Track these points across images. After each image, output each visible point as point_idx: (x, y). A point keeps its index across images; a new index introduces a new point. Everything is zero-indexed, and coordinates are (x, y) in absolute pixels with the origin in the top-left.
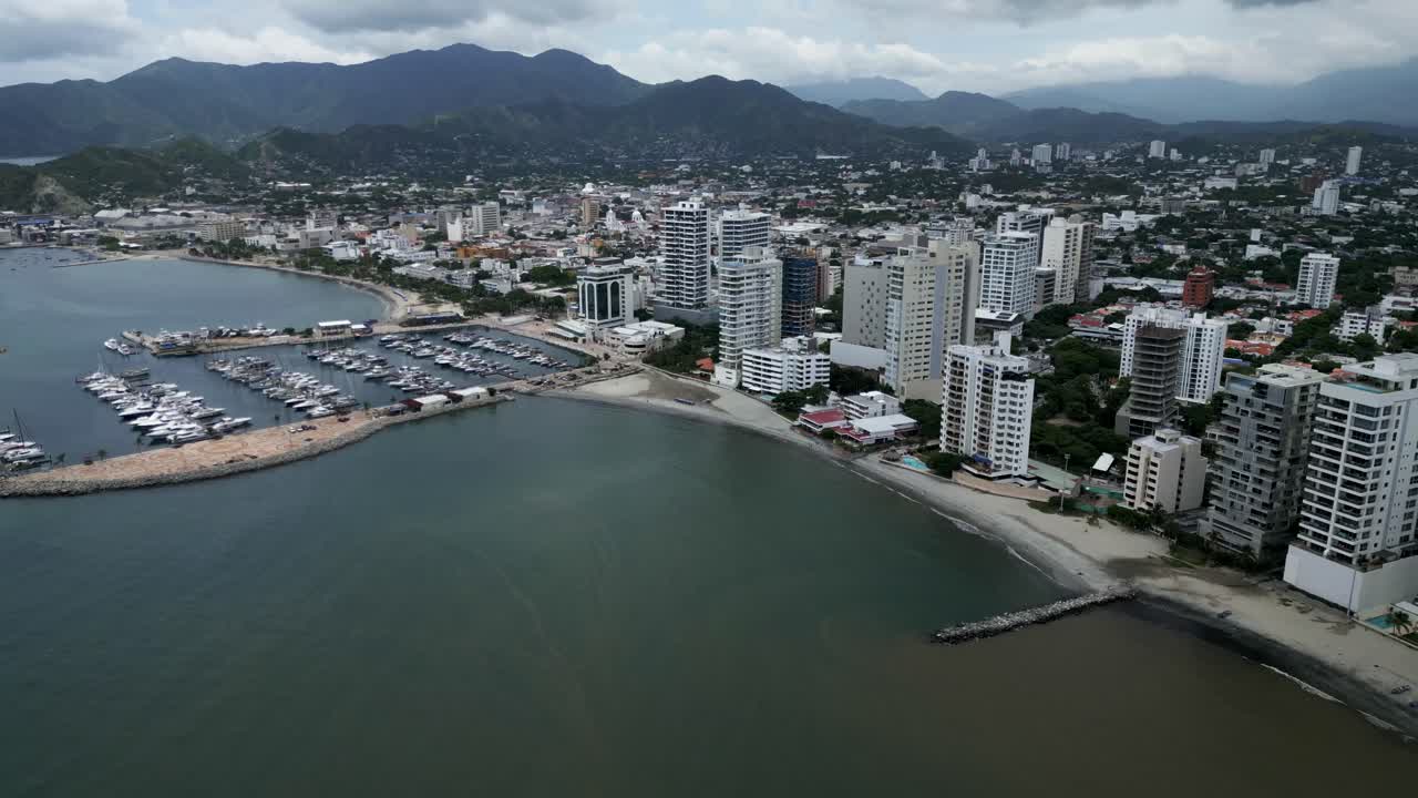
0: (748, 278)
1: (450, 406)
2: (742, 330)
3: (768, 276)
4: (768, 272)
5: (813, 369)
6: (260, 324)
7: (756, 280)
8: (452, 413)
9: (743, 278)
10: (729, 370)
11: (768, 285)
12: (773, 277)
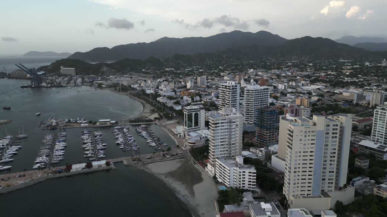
0: (222, 123)
1: (87, 170)
2: (219, 148)
3: (234, 122)
4: (234, 121)
5: (247, 177)
6: (83, 119)
7: (227, 124)
8: (87, 173)
9: (218, 123)
10: (212, 167)
11: (234, 127)
12: (237, 123)
